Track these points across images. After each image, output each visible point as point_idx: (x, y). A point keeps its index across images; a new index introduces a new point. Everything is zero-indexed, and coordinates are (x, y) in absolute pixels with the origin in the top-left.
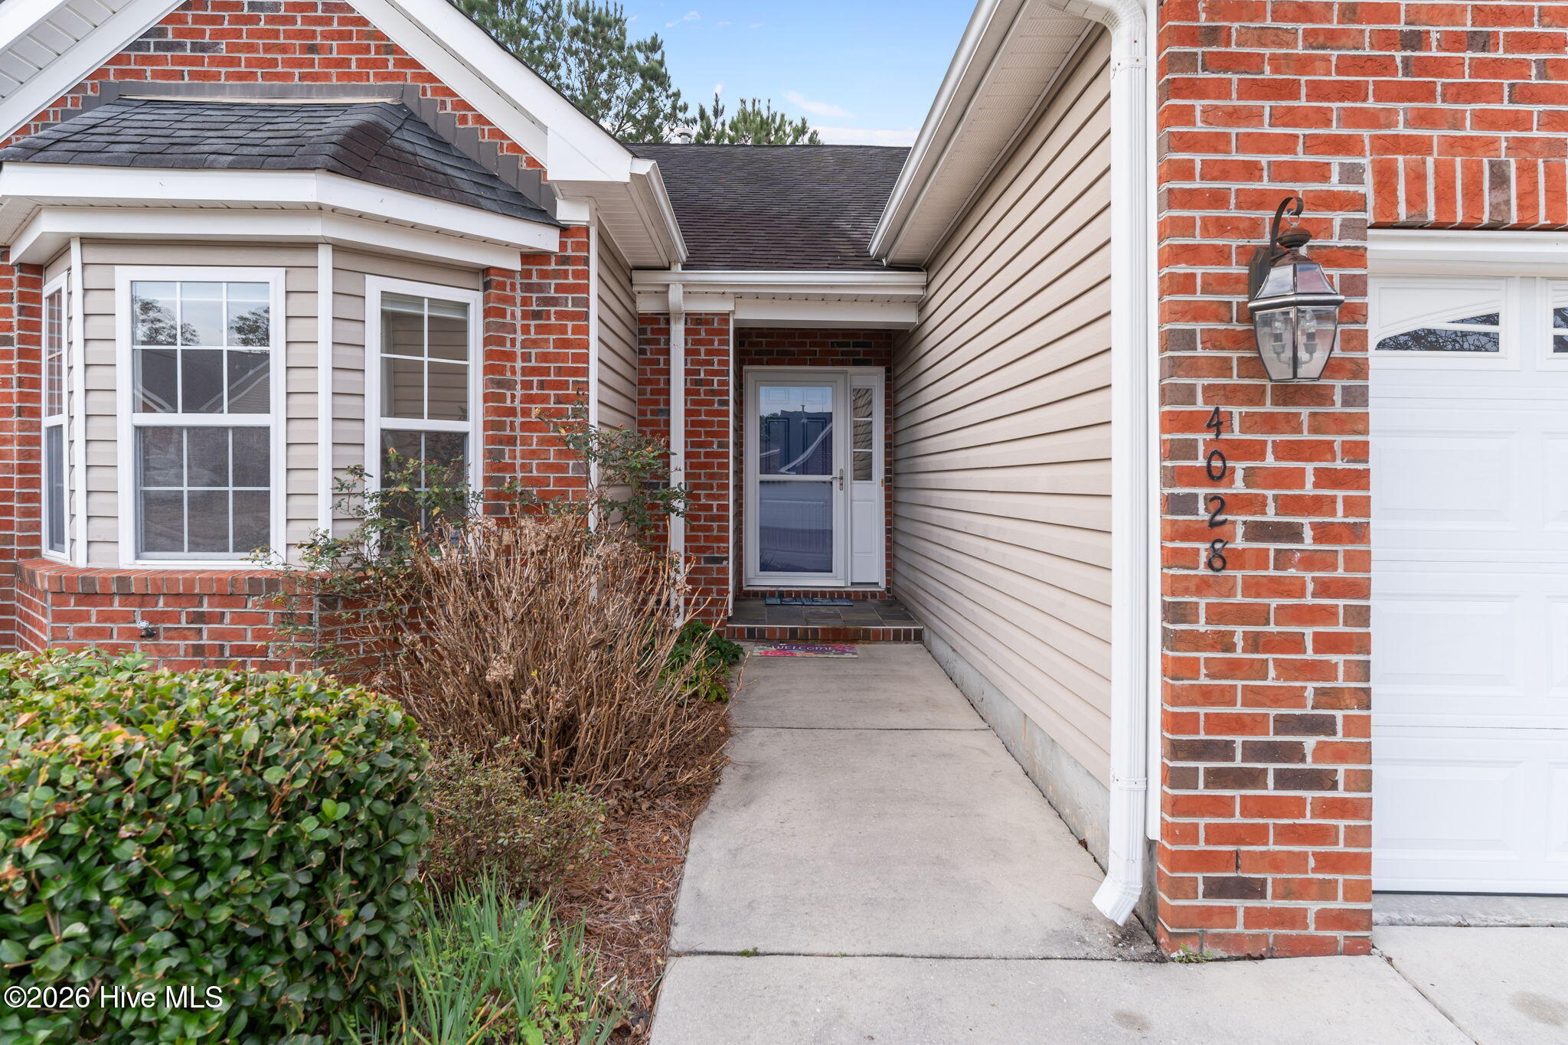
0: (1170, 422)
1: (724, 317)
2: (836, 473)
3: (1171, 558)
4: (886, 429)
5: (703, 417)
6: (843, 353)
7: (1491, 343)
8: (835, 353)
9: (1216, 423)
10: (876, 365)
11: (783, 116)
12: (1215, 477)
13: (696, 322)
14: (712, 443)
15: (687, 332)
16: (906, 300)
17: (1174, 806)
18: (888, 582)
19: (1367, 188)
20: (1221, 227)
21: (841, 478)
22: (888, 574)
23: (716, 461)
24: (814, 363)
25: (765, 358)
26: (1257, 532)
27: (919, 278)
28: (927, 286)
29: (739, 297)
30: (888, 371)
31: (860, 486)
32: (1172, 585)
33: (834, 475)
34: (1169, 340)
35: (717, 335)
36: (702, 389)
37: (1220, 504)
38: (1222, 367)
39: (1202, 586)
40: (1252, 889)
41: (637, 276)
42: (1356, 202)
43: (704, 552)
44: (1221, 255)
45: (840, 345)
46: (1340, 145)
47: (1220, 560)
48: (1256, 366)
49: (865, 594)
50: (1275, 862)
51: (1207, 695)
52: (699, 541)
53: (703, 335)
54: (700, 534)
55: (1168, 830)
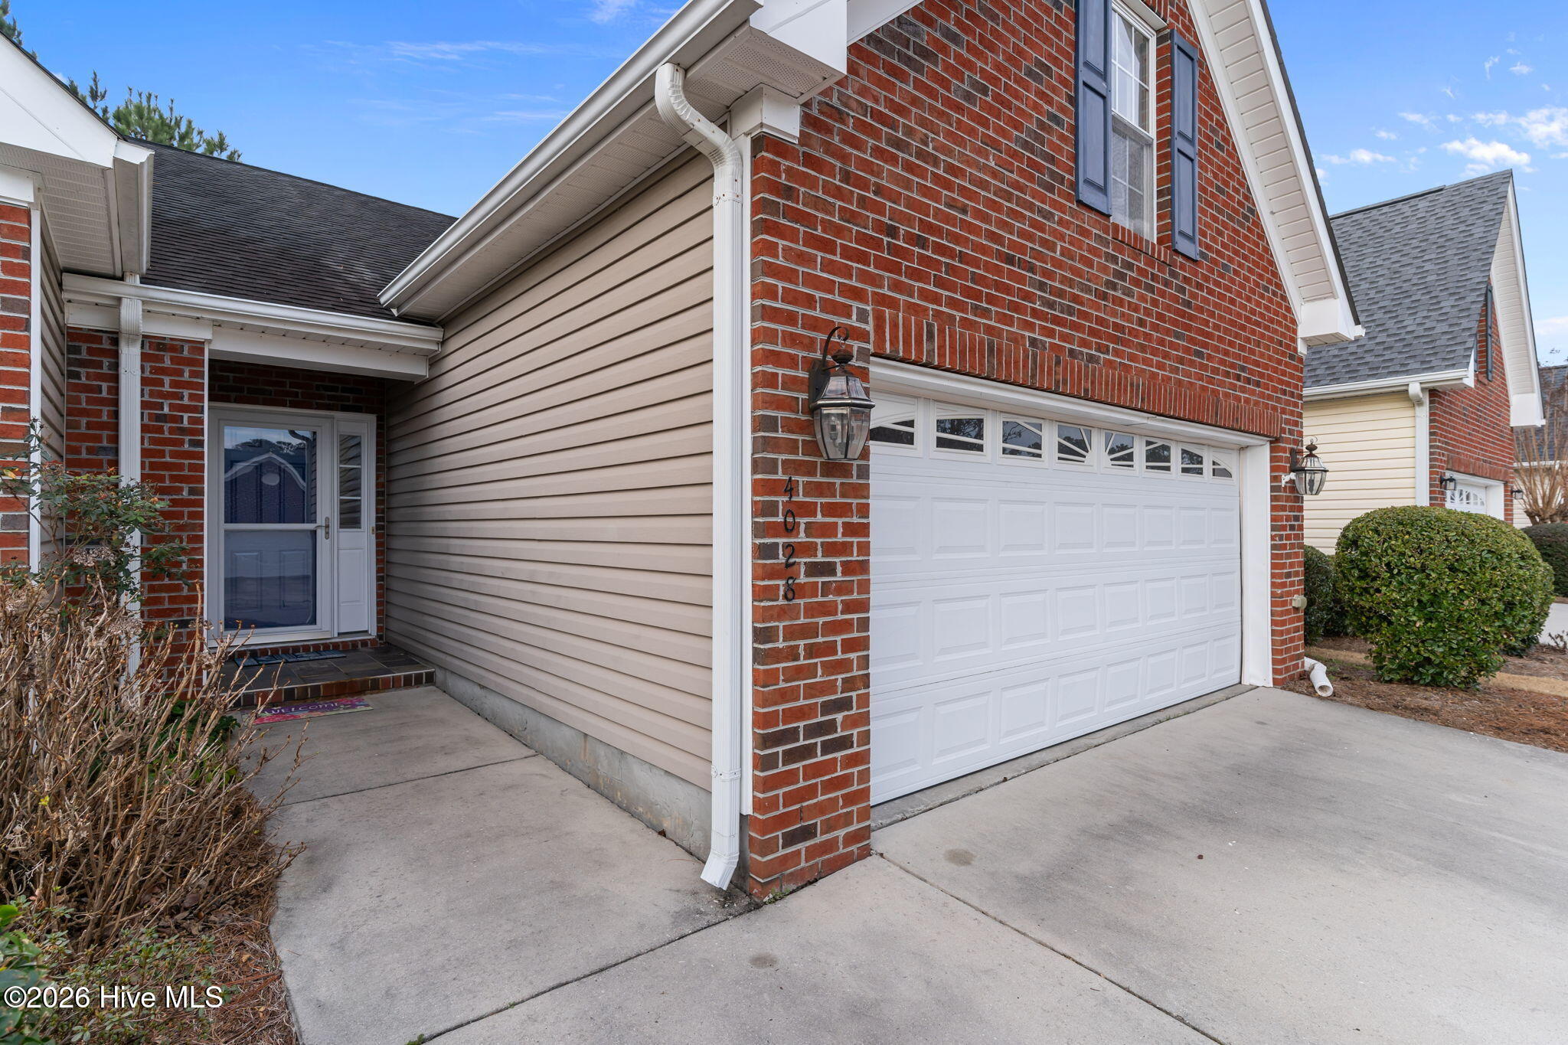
0: (758, 487)
1: (198, 346)
2: (321, 520)
3: (759, 594)
4: (378, 477)
5: (168, 459)
6: (330, 398)
7: (908, 439)
8: (321, 397)
9: (790, 489)
10: (366, 412)
11: (190, 122)
12: (789, 529)
13: (155, 348)
14: (181, 489)
15: (145, 357)
16: (416, 353)
17: (761, 785)
18: (379, 629)
19: (870, 327)
20: (792, 340)
21: (327, 527)
22: (379, 621)
23: (186, 510)
24: (294, 405)
25: (233, 395)
26: (814, 569)
27: (436, 334)
28: (443, 343)
29: (218, 325)
30: (379, 419)
31: (347, 535)
32: (759, 614)
33: (319, 522)
34: (759, 424)
35: (188, 365)
36: (166, 426)
37: (792, 550)
38: (792, 447)
39: (782, 613)
40: (808, 833)
41: (68, 280)
42: (863, 336)
43: (170, 616)
44: (792, 362)
45: (326, 388)
46: (858, 295)
47: (792, 592)
48: (813, 448)
49: (354, 644)
50: (821, 808)
51: (784, 696)
52: (162, 603)
53: (167, 363)
54: (163, 595)
55: (758, 805)
